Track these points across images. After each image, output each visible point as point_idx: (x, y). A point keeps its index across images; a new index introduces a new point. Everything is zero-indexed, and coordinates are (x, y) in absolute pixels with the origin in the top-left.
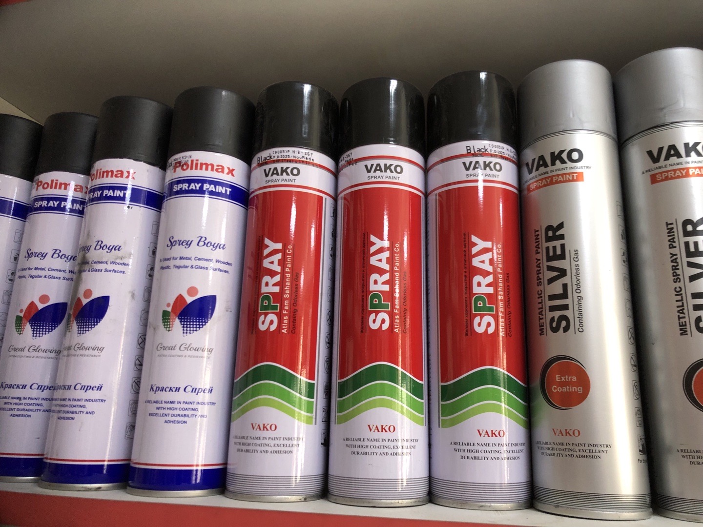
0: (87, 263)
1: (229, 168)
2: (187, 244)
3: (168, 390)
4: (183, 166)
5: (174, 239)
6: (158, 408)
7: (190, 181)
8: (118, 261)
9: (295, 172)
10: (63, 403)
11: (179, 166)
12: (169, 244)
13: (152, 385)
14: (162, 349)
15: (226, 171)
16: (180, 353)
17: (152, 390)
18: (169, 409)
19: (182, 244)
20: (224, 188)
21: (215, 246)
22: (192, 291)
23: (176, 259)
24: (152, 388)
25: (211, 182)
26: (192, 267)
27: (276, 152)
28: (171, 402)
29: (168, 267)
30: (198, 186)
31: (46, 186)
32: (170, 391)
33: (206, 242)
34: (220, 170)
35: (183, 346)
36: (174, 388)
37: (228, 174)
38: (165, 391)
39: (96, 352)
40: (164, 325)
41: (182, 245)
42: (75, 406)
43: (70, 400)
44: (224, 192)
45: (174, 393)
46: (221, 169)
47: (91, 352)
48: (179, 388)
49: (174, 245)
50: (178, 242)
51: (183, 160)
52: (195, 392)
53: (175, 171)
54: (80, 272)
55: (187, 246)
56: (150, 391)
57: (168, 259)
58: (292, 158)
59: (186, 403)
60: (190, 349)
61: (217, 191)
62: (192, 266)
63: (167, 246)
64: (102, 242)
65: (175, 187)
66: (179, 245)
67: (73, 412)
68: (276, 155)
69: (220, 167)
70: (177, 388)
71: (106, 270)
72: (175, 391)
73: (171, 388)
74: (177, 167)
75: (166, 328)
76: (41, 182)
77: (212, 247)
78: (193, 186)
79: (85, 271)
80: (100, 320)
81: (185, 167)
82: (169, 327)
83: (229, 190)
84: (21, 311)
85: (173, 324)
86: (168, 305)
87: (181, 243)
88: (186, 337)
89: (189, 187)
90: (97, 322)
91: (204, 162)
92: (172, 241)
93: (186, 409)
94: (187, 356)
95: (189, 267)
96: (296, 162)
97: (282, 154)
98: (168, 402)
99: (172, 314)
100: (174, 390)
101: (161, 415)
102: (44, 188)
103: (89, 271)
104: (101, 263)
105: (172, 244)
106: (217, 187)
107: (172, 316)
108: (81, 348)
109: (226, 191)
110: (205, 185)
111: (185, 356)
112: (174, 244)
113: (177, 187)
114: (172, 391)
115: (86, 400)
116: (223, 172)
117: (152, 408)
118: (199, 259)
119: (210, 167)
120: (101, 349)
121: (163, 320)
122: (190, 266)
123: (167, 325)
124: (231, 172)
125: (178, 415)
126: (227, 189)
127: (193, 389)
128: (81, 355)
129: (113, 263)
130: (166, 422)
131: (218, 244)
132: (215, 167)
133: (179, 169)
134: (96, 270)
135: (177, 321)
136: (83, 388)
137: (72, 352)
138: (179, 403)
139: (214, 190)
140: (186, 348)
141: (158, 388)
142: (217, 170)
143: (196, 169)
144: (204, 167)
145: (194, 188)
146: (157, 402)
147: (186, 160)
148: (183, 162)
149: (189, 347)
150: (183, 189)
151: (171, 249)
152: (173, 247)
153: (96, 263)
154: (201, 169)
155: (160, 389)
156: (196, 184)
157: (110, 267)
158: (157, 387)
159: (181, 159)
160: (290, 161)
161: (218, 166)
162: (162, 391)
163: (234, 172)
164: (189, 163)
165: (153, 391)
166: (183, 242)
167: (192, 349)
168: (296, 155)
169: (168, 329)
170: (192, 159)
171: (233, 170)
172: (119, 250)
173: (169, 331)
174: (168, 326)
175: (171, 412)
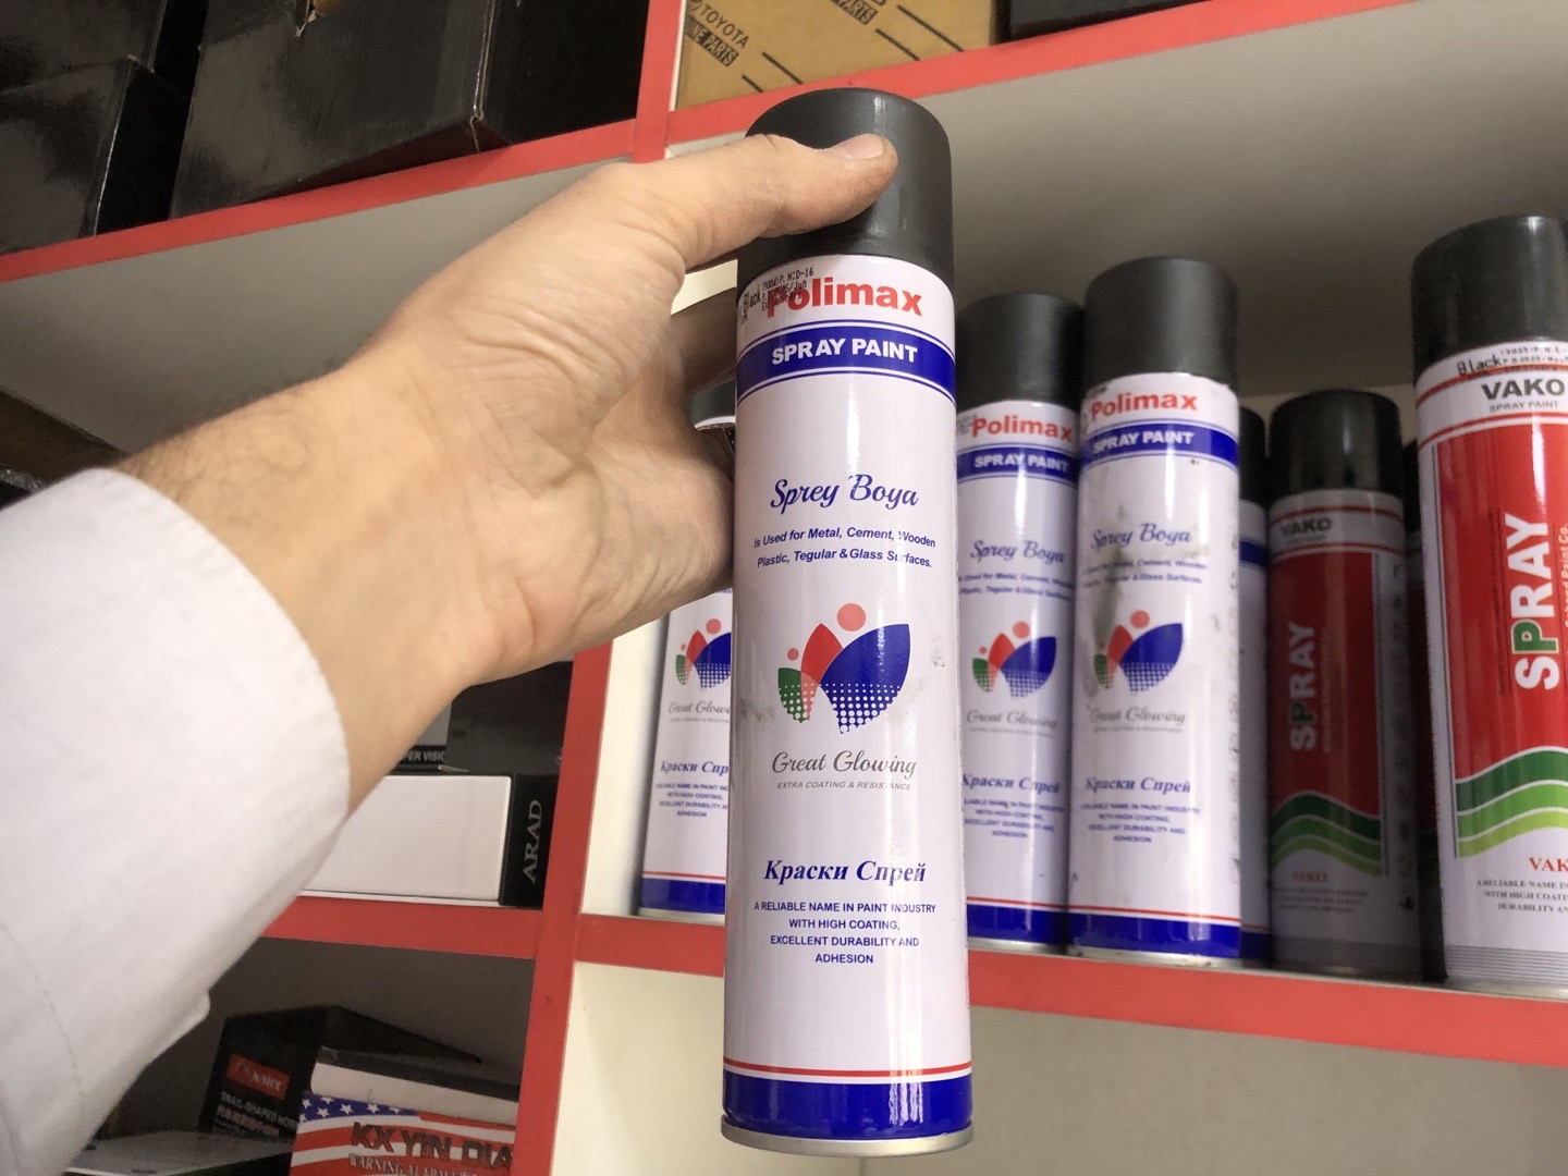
0: (1128, 564)
1: (907, 294)
2: (824, 497)
3: (815, 873)
4: (792, 298)
5: (790, 486)
6: (794, 923)
7: (814, 335)
8: (1189, 560)
9: (1555, 387)
10: (1122, 812)
11: (783, 299)
12: (778, 499)
13: (770, 863)
14: (789, 767)
15: (902, 300)
16: (836, 777)
17: (771, 875)
18: (824, 924)
19: (812, 497)
20: (901, 346)
21: (894, 496)
22: (851, 615)
23: (801, 535)
24: (771, 869)
25: (867, 333)
26: (843, 554)
27: (1509, 352)
28: (829, 907)
29: (781, 559)
30: (838, 345)
31: (995, 427)
32: (820, 877)
33: (872, 488)
34: (887, 301)
35: (843, 759)
36: (832, 868)
37: (906, 308)
38: (809, 876)
39: (1172, 724)
40: (788, 706)
41: (813, 499)
42: (1148, 818)
43: (1135, 807)
44: (901, 357)
45: (832, 881)
46: (889, 297)
47: (1162, 723)
48: (845, 869)
49: (792, 502)
50: (800, 494)
51: (790, 282)
52: (884, 878)
53: (771, 314)
54: (1112, 581)
55: (826, 503)
56: (767, 877)
57: (780, 538)
58: (1547, 362)
59: (867, 908)
60: (861, 767)
61: (885, 355)
62: (843, 551)
63: (772, 504)
64: (1154, 526)
65: (775, 354)
66: (804, 500)
67: (1148, 829)
68: (1510, 357)
69: (887, 293)
70: (838, 869)
71: (1170, 577)
72: (836, 877)
73: (823, 868)
74: (776, 302)
75: (794, 713)
76: (984, 421)
77: (886, 499)
78: (824, 348)
79: (1126, 579)
80: (1171, 667)
81: (798, 301)
82: (802, 712)
83: (912, 350)
84: (983, 650)
85: (810, 703)
86: (793, 654)
87: (808, 494)
88: (846, 734)
89: (814, 350)
90: (1167, 671)
91: (846, 283)
92: (785, 491)
93: (868, 925)
94: (856, 784)
95: (837, 555)
96: (1555, 368)
97: (1524, 355)
98: (820, 907)
99: (804, 676)
100: (832, 874)
101: (805, 941)
102: (991, 431)
103: (1135, 578)
104: (1159, 563)
105: (786, 498)
106: (885, 344)
107: (807, 682)
108: (1145, 715)
109: (906, 353)
110: (855, 341)
111: (852, 785)
112: (789, 500)
113: (783, 353)
114: (828, 877)
115: (1170, 809)
116: (894, 304)
117: (779, 923)
118: (859, 533)
119: (862, 294)
120: (1181, 719)
121: (781, 693)
122: (840, 552)
123: (795, 705)
124: (913, 302)
125: (850, 941)
126: (907, 347)
127: (879, 869)
128: (1146, 729)
129: (1180, 563)
130: (818, 958)
131: (901, 491)
132: (876, 294)
133: (783, 308)
134: (1151, 577)
135: (821, 695)
136: (1158, 786)
137: (1123, 721)
138: (849, 907)
139: (879, 354)
140: (851, 763)
141: (788, 871)
142: (880, 301)
143: (829, 301)
144: (848, 294)
145: (829, 352)
146: (791, 906)
147: (800, 280)
148: (791, 285)
149: (857, 760)
150: (801, 356)
151: (783, 512)
152: (788, 506)
153: (1147, 563)
154: (841, 300)
155: (794, 872)
156: (833, 341)
157: (1177, 571)
158: (785, 868)
159: (786, 282)
160: (1544, 367)
161: (882, 289)
162: (801, 877)
163: (919, 304)
164: (809, 289)
165: (775, 876)
166: (814, 492)
167: (865, 766)
168: (1553, 354)
169: (798, 716)
170: (815, 276)
171: (918, 298)
172: (1186, 539)
173: (801, 720)
174: (799, 708)
175: (830, 932)
